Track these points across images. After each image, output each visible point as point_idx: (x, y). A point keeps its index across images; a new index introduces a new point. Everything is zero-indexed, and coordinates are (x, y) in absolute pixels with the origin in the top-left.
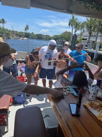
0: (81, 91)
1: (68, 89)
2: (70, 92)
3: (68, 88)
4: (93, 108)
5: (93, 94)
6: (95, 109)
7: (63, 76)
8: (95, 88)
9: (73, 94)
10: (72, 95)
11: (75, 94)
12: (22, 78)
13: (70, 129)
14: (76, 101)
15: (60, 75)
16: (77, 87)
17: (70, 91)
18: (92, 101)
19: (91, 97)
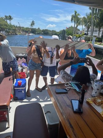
0: (84, 86)
1: (70, 85)
2: (72, 88)
3: (70, 83)
4: (96, 105)
5: (96, 90)
6: (99, 105)
7: (65, 71)
8: (98, 83)
9: (75, 90)
11: (78, 90)
12: (23, 74)
13: (72, 127)
14: (78, 97)
15: (62, 70)
16: (79, 83)
17: (72, 87)
18: (95, 97)
19: (94, 93)
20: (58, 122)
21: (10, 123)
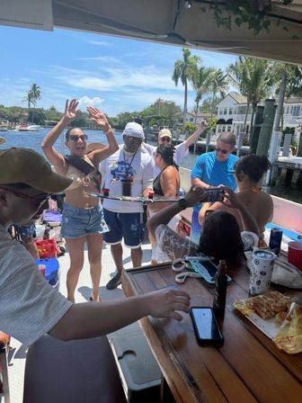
0: (223, 265)
1: (187, 265)
2: (191, 274)
3: (187, 262)
4: (261, 317)
5: (258, 274)
6: (268, 319)
7: (168, 228)
8: (263, 255)
9: (201, 280)
10: (198, 283)
11: (208, 278)
12: (50, 244)
13: (195, 385)
14: (208, 298)
15: (160, 226)
16: (213, 258)
17: (193, 271)
18: (256, 295)
19: (255, 285)
20: (158, 382)
21: (11, 398)
